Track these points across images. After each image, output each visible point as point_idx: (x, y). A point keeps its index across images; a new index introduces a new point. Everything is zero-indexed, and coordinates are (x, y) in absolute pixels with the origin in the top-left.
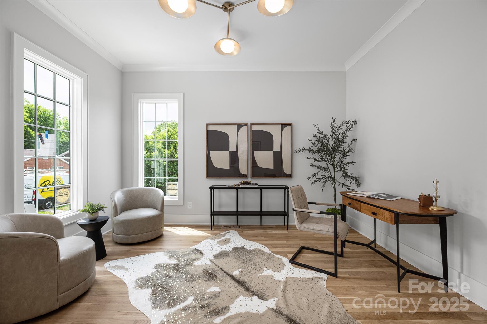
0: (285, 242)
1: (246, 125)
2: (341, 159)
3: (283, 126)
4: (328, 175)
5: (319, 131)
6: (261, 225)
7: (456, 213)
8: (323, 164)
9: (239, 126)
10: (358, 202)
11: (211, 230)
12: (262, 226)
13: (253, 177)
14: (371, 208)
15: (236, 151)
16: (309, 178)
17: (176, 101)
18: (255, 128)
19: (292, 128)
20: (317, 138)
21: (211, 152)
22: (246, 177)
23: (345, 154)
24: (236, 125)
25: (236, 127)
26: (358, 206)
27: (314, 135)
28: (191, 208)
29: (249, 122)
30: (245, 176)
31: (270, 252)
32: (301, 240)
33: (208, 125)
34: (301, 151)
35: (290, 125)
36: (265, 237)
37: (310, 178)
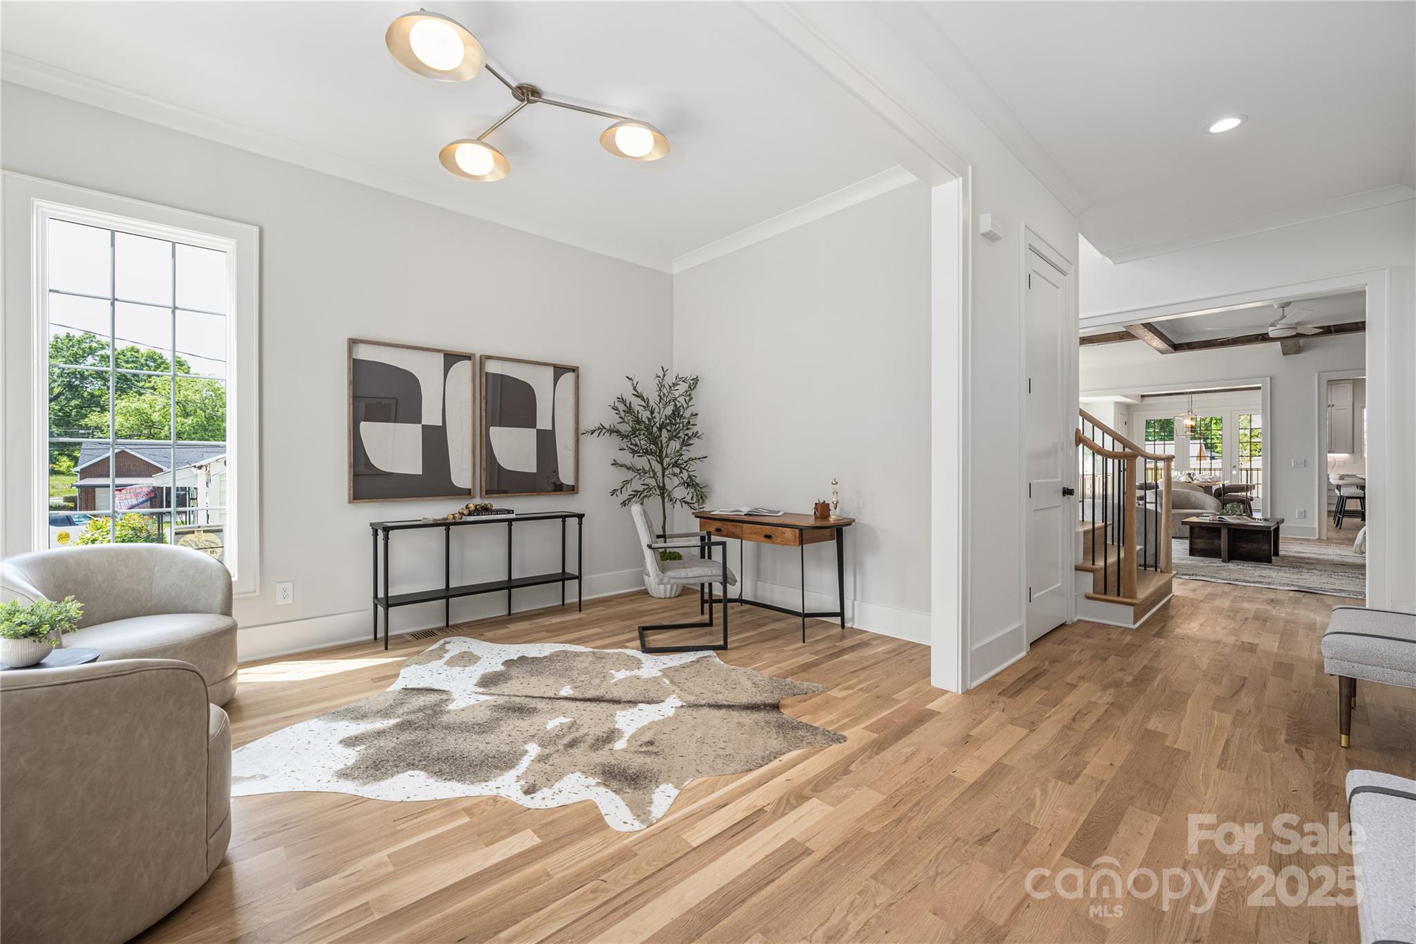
0: (597, 630)
1: (468, 357)
2: (678, 451)
3: (560, 370)
4: (652, 482)
5: (637, 392)
6: (510, 614)
7: (854, 521)
8: (642, 462)
9: (451, 358)
10: (735, 524)
11: (386, 649)
12: (512, 617)
13: (488, 496)
14: (761, 529)
15: (441, 425)
16: (614, 492)
17: (230, 244)
18: (493, 367)
19: (577, 377)
20: (625, 405)
21: (364, 426)
22: (470, 494)
23: (686, 443)
24: (442, 355)
25: (440, 358)
26: (737, 530)
27: (618, 398)
28: (289, 601)
29: (478, 349)
30: (467, 493)
31: (592, 650)
32: (623, 620)
33: (353, 342)
34: (597, 432)
35: (574, 370)
36: (548, 631)
37: (615, 490)
